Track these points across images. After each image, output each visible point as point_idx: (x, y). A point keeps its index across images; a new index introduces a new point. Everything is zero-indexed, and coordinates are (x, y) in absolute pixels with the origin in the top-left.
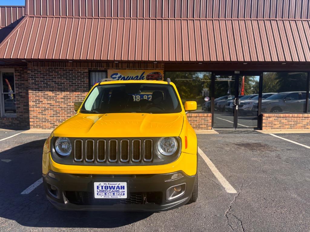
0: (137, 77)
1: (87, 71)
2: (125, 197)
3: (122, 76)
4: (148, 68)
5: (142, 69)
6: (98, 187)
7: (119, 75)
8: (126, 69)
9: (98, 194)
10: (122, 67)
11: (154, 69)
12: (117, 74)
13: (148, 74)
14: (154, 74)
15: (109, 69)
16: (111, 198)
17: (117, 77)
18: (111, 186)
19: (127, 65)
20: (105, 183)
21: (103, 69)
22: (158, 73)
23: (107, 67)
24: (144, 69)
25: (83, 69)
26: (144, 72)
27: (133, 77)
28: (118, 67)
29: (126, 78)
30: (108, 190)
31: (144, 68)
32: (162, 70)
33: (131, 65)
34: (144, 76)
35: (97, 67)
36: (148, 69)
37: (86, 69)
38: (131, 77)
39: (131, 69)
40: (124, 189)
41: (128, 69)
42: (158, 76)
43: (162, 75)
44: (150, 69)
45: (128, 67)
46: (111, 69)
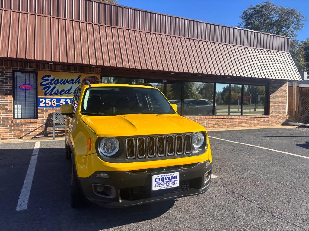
0: (73, 80)
1: (11, 71)
2: (178, 185)
3: (56, 79)
4: (84, 71)
5: (79, 73)
6: (156, 180)
7: (52, 77)
8: (60, 71)
9: (155, 186)
10: (55, 69)
11: (90, 73)
12: (49, 76)
13: (85, 78)
14: (91, 78)
15: (39, 70)
16: (167, 188)
17: (50, 80)
18: (167, 177)
19: (62, 68)
20: (162, 175)
21: (31, 69)
22: (94, 77)
23: (37, 68)
24: (80, 73)
25: (5, 68)
26: (80, 76)
27: (68, 80)
28: (51, 68)
29: (60, 80)
30: (164, 181)
31: (80, 71)
32: (99, 74)
33: (66, 67)
34: (80, 80)
35: (25, 67)
36: (84, 73)
37: (10, 68)
38: (65, 80)
39: (66, 72)
40: (177, 178)
41: (62, 72)
42: (95, 81)
43: (98, 80)
44: (86, 73)
45: (62, 70)
46: (42, 70)
